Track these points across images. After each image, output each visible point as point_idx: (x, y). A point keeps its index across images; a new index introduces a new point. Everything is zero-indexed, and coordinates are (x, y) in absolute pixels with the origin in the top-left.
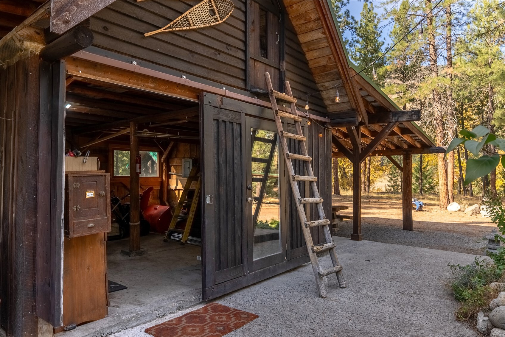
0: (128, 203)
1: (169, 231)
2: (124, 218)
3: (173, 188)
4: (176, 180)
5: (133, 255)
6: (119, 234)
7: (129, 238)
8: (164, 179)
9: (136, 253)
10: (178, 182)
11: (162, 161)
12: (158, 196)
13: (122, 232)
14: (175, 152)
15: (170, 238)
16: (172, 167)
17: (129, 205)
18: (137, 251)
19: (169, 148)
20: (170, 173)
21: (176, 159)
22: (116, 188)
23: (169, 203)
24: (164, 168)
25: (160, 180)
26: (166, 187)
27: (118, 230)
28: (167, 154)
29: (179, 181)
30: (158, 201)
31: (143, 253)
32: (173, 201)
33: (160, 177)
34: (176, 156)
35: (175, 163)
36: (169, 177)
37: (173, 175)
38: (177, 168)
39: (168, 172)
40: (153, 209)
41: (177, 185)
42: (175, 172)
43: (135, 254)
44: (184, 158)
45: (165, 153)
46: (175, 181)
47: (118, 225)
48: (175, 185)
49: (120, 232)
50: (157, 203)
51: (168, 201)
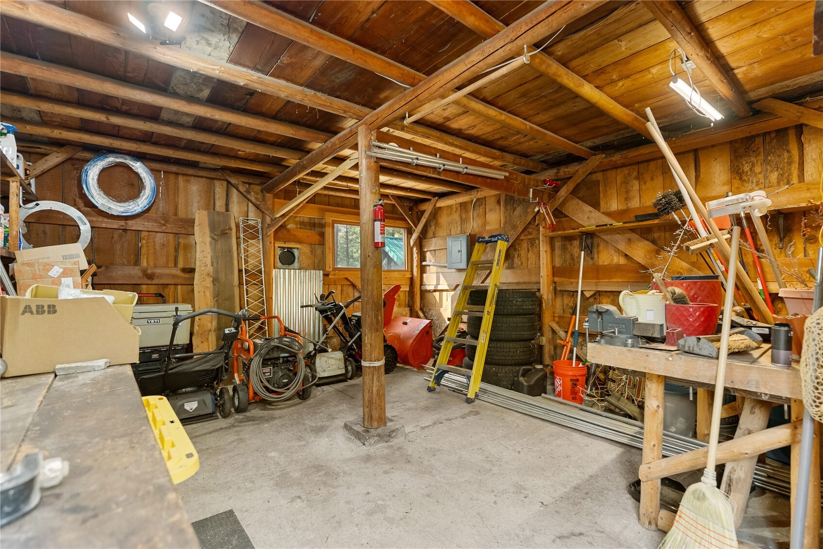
0: (359, 314)
1: (438, 370)
2: (351, 342)
3: (430, 288)
4: (435, 274)
5: (372, 441)
6: (343, 371)
7: (361, 379)
8: (415, 273)
9: (379, 435)
10: (439, 277)
11: (412, 244)
12: (407, 301)
13: (350, 368)
14: (433, 227)
15: (439, 385)
16: (428, 253)
17: (360, 317)
18: (380, 430)
19: (423, 220)
20: (424, 263)
21: (434, 240)
22: (339, 288)
23: (424, 313)
24: (415, 255)
25: (408, 275)
26: (418, 287)
27: (342, 365)
28: (419, 231)
29: (441, 276)
30: (407, 310)
31: (394, 434)
32: (430, 309)
33: (409, 270)
34: (434, 234)
35: (433, 245)
36: (423, 269)
37: (429, 266)
38: (437, 254)
39: (421, 262)
40: (400, 323)
41: (438, 284)
42: (433, 260)
43: (376, 438)
44: (450, 235)
45: (416, 230)
46: (434, 276)
47: (343, 355)
48: (435, 283)
49: (346, 367)
50: (404, 313)
51: (421, 309)
